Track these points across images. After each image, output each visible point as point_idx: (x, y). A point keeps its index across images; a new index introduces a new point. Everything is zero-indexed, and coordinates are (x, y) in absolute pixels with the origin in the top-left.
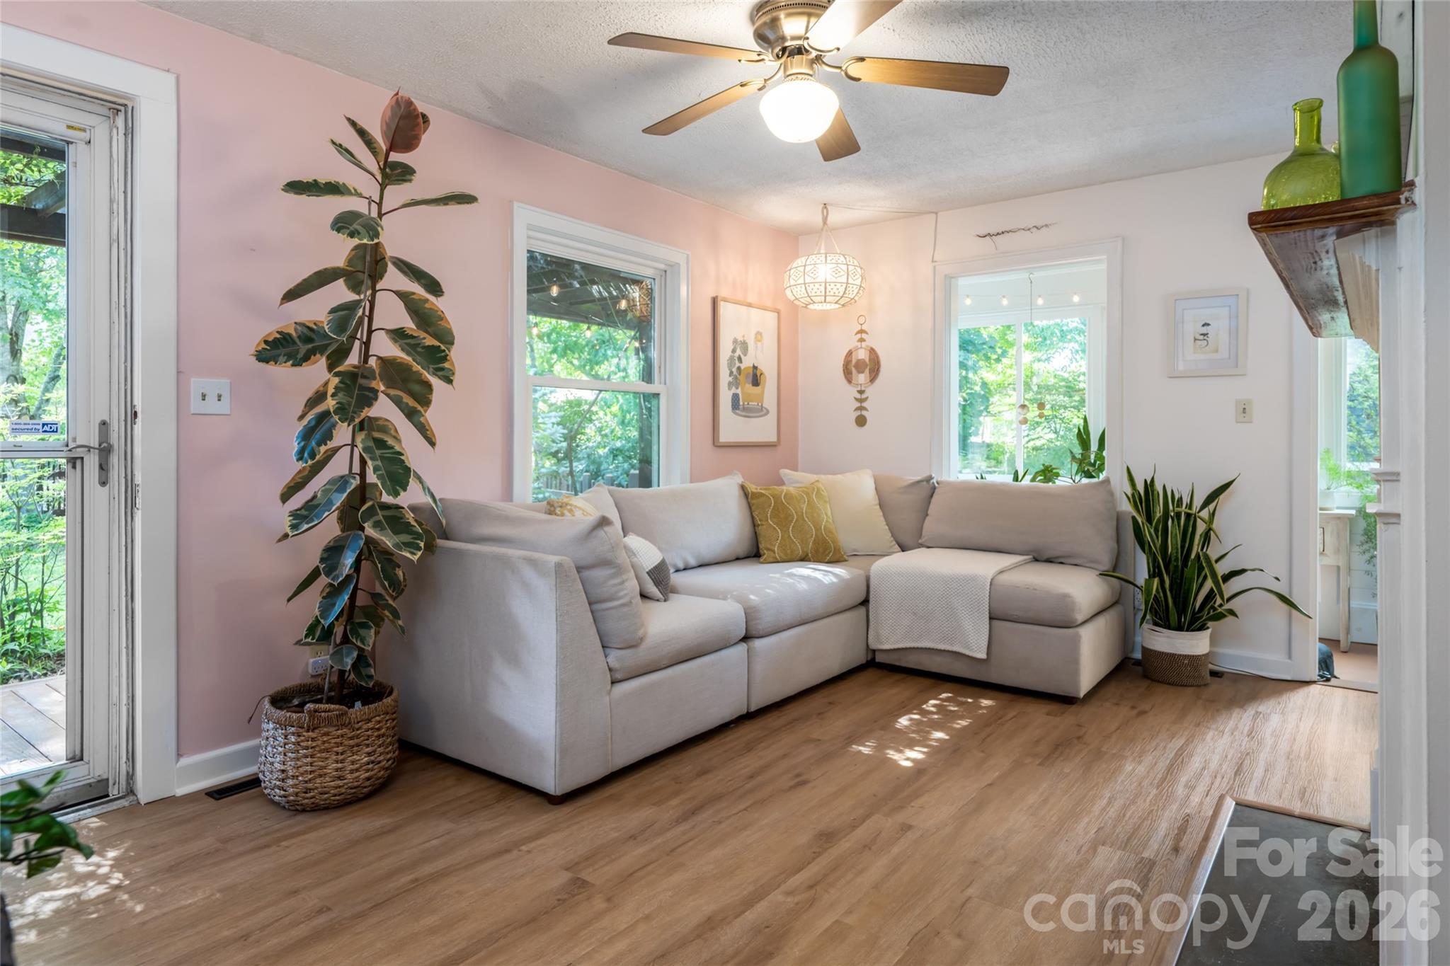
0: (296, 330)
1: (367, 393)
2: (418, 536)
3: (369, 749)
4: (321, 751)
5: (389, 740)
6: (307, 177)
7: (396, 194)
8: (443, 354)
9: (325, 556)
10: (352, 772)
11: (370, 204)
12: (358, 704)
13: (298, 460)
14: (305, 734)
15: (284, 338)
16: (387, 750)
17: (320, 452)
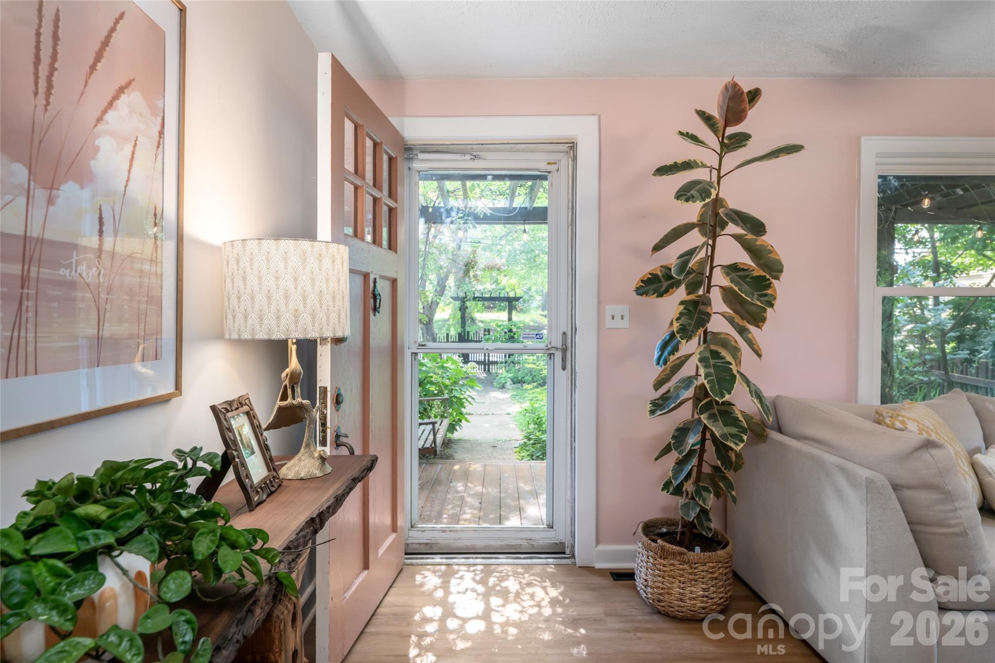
0: (661, 271)
1: (703, 316)
2: (744, 431)
3: (704, 586)
4: (669, 576)
5: (721, 583)
6: (669, 162)
7: (732, 159)
8: (768, 282)
9: (676, 434)
10: (690, 599)
11: (711, 171)
12: (698, 549)
13: (656, 365)
14: (658, 559)
15: (654, 278)
16: (719, 590)
17: (669, 360)
